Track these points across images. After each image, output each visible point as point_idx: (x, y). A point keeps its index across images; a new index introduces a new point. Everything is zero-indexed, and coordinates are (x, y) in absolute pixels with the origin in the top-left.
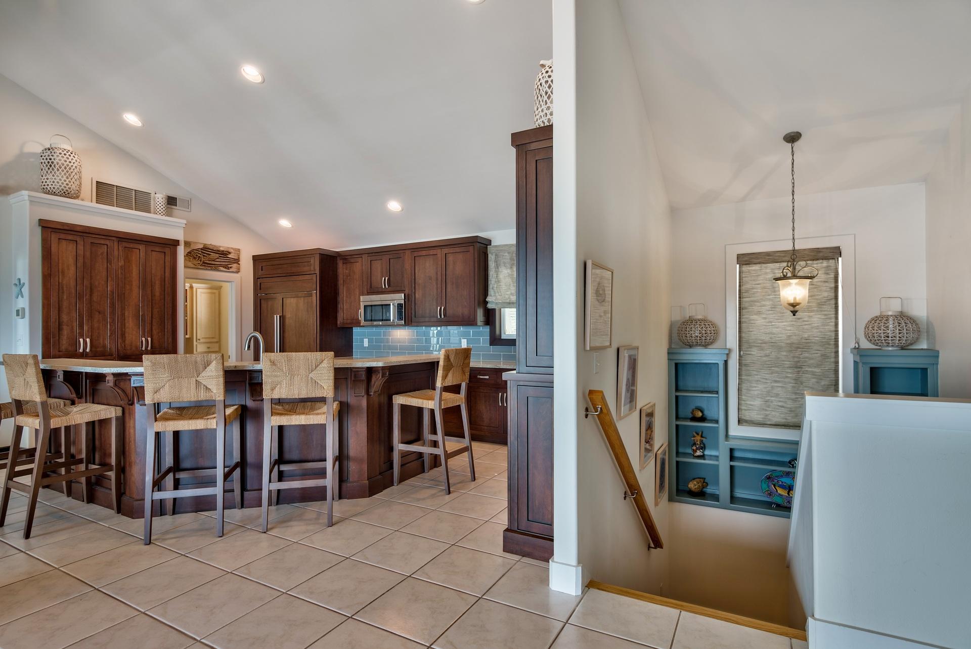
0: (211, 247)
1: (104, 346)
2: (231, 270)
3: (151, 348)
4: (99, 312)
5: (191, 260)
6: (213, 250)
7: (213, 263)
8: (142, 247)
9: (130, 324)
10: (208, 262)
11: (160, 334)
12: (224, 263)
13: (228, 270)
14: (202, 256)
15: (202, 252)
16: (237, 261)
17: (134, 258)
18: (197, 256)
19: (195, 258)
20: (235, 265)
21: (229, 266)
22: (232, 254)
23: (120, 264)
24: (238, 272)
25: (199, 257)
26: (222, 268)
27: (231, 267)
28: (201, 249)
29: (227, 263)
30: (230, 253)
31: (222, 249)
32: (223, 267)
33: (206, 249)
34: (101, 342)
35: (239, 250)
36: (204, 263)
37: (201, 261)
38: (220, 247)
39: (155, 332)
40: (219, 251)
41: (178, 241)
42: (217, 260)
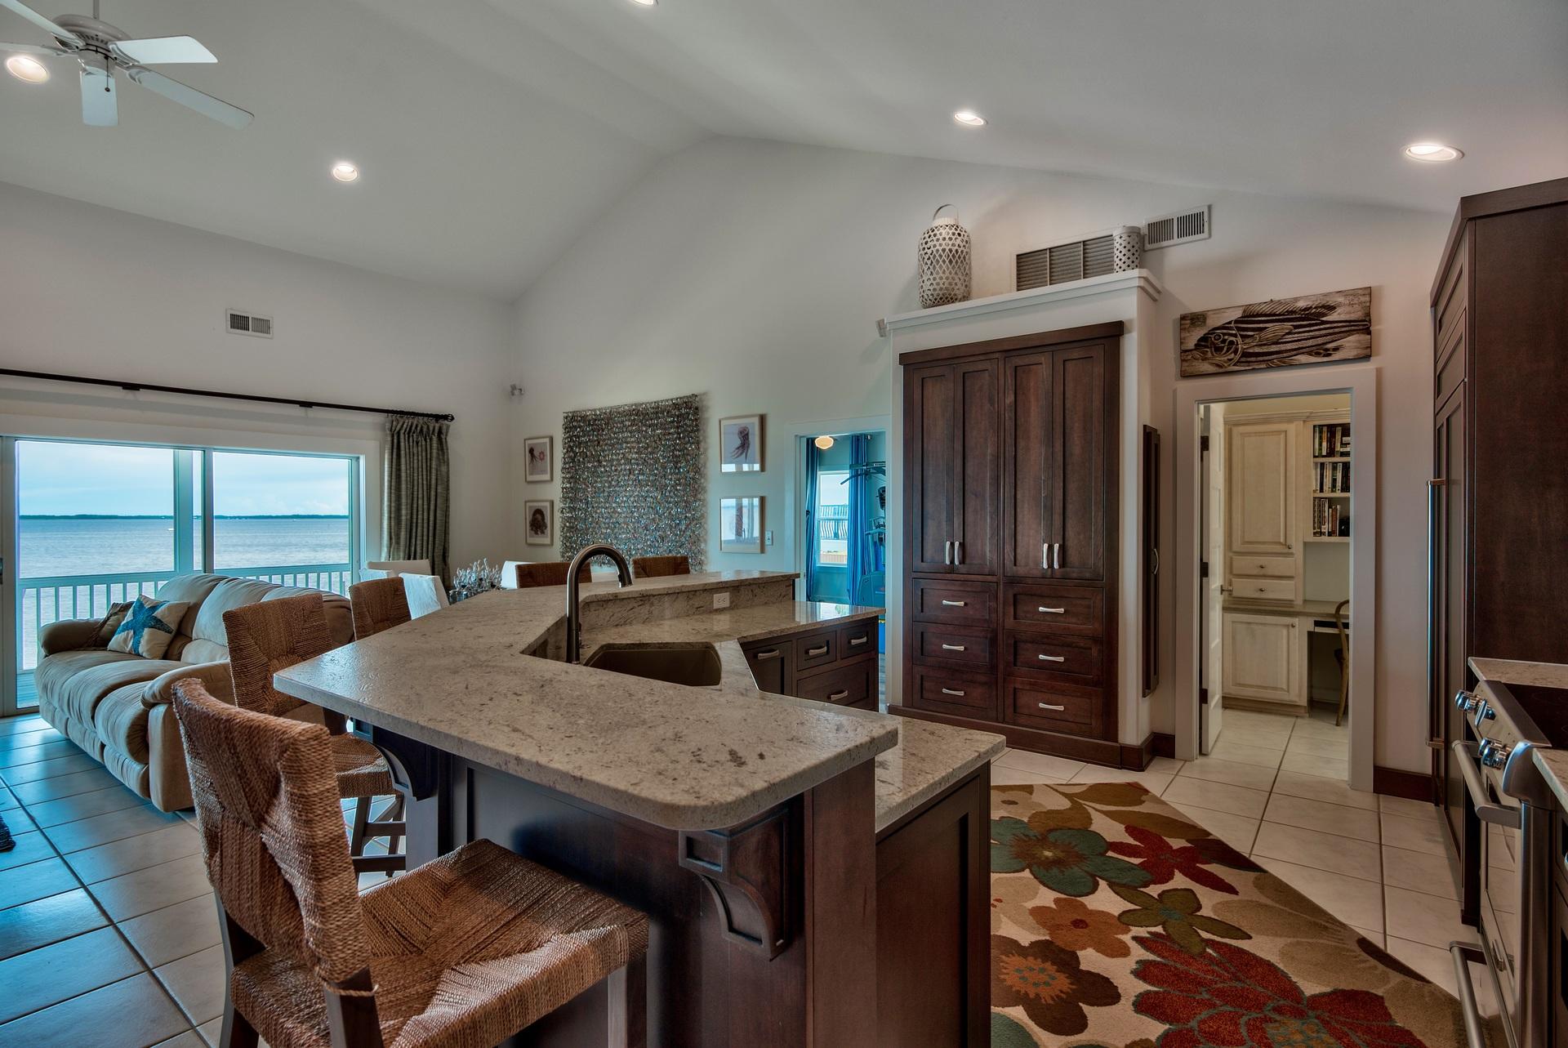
0: (1266, 309)
1: (984, 556)
2: (1336, 356)
3: (1063, 564)
4: (976, 495)
5: (1209, 355)
6: (1275, 315)
7: (1274, 348)
9: (1026, 515)
10: (1257, 350)
12: (1310, 343)
13: (1326, 359)
14: (1239, 340)
15: (1239, 329)
16: (1362, 325)
17: (1032, 384)
18: (1224, 341)
19: (1218, 350)
21: (1329, 346)
22: (1339, 310)
23: (1008, 401)
24: (1366, 357)
25: (1232, 343)
26: (1303, 359)
27: (1336, 349)
28: (1236, 322)
29: (1320, 341)
30: (1332, 308)
31: (1301, 304)
32: (1310, 353)
33: (1251, 318)
34: (979, 548)
35: (1368, 292)
36: (1245, 354)
37: (1236, 352)
38: (1296, 300)
39: (1070, 533)
40: (1292, 312)
41: (1119, 325)
42: (1289, 338)
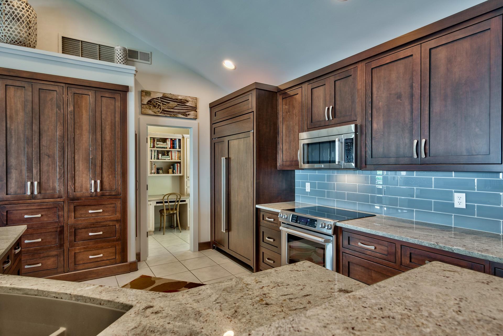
0: (170, 96)
1: (54, 189)
2: (189, 117)
3: (101, 190)
4: (49, 156)
5: (152, 108)
6: (172, 99)
7: (172, 110)
8: (91, 93)
9: (81, 167)
10: (167, 110)
11: (110, 177)
12: (182, 111)
13: (186, 117)
14: (162, 105)
15: (162, 101)
16: (195, 109)
17: (83, 104)
18: (157, 104)
19: (155, 106)
20: (192, 113)
21: (187, 113)
22: (189, 102)
23: (69, 110)
24: (195, 119)
25: (159, 105)
26: (180, 116)
27: (189, 115)
28: (161, 98)
29: (185, 111)
30: (188, 101)
31: (180, 98)
32: (182, 114)
33: (165, 98)
34: (51, 184)
35: (196, 99)
36: (163, 110)
37: (160, 109)
38: (178, 96)
39: (105, 175)
40: (177, 99)
41: (127, 87)
42: (176, 108)
